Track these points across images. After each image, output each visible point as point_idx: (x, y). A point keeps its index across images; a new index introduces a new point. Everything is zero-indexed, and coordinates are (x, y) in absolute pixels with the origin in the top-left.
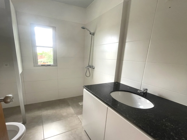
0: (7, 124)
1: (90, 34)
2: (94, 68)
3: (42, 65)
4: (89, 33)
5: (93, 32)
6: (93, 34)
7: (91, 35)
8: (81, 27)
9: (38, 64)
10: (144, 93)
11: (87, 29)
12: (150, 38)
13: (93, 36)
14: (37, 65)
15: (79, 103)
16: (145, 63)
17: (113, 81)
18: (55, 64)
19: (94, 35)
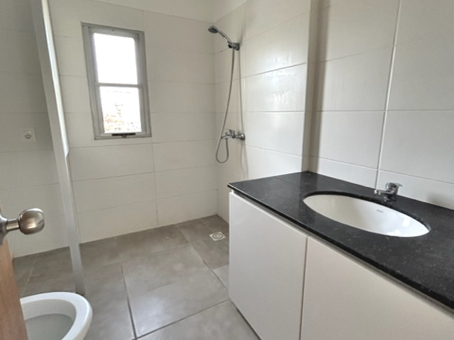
0: (24, 301)
1: (230, 47)
2: (243, 139)
3: (114, 135)
4: (228, 44)
5: (236, 42)
6: (237, 47)
7: (232, 49)
8: (208, 28)
9: (104, 131)
10: (389, 196)
11: (221, 34)
12: (394, 44)
13: (236, 52)
14: (102, 135)
15: (211, 236)
16: (385, 113)
17: (299, 170)
18: (146, 130)
19: (238, 49)
